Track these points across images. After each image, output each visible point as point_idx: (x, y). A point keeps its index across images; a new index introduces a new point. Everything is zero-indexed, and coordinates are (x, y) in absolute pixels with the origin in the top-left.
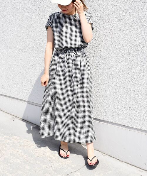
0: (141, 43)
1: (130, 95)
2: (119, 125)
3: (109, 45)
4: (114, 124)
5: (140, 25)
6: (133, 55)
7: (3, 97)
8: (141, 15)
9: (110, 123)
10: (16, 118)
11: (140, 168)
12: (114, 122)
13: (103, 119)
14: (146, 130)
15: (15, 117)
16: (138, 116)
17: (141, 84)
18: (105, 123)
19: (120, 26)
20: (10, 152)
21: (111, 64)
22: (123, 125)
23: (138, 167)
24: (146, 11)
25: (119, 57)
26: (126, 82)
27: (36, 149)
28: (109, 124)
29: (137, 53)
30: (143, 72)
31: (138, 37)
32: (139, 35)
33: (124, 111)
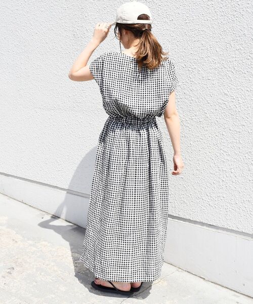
0: (235, 98)
1: (219, 178)
2: (202, 224)
3: (186, 101)
4: (195, 222)
5: (233, 71)
6: (223, 116)
7: (27, 182)
8: (234, 56)
9: (189, 221)
10: (46, 215)
11: (236, 292)
12: (194, 219)
13: (177, 215)
14: (244, 231)
15: (44, 213)
16: (231, 210)
17: (235, 160)
18: (182, 222)
19: (202, 72)
20: (36, 265)
21: (190, 130)
22: (209, 223)
23: (232, 290)
24: (242, 48)
25: (201, 120)
26: (213, 159)
28: (187, 223)
29: (229, 113)
30: (238, 141)
31: (231, 89)
32: (232, 86)
33: (211, 203)
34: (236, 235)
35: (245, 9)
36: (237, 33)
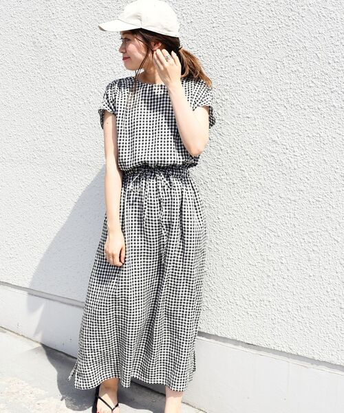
0: (288, 147)
1: (263, 272)
2: (236, 342)
3: (212, 151)
4: (224, 339)
5: (285, 105)
6: (270, 175)
8: (288, 81)
9: (216, 337)
12: (224, 336)
14: (299, 354)
16: (280, 321)
17: (288, 244)
18: (203, 338)
19: (238, 106)
21: (218, 196)
22: (246, 342)
24: (301, 70)
25: (235, 181)
26: (254, 241)
27: (38, 402)
28: (212, 340)
29: (279, 171)
30: (292, 216)
31: (282, 133)
32: (284, 129)
33: (249, 310)
34: (288, 360)
35: (306, 7)
36: (293, 45)
